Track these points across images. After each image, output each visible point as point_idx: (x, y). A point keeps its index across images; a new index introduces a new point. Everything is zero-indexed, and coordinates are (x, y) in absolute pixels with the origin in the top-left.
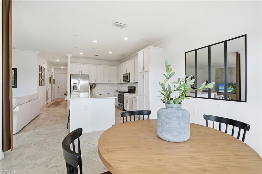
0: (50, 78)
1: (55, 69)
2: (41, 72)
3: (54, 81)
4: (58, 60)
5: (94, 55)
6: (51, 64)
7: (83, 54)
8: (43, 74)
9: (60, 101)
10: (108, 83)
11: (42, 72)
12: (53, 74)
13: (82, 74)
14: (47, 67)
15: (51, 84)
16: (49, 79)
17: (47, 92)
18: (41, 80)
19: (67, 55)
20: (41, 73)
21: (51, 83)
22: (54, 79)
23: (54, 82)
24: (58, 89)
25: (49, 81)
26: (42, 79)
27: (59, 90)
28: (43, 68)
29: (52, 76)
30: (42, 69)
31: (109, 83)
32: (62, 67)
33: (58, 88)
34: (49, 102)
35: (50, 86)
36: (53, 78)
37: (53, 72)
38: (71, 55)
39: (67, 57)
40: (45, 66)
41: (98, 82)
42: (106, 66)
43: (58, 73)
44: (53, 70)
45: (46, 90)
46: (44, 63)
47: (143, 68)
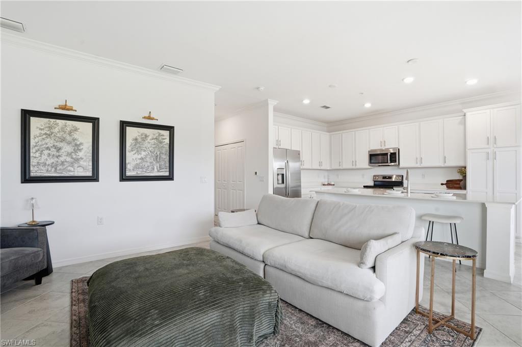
5: (323, 107)
10: (318, 168)
13: (281, 146)
41: (305, 166)
47: (492, 140)
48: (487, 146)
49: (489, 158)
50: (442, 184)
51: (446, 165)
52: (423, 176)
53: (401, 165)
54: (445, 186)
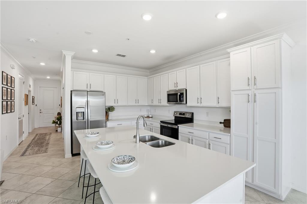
0: (27, 96)
1: (35, 80)
2: (7, 85)
3: (33, 99)
4: (43, 64)
5: (119, 55)
6: (27, 71)
7: (99, 51)
8: (11, 90)
9: (46, 134)
10: (134, 104)
11: (9, 85)
12: (31, 89)
13: (92, 89)
14: (19, 75)
15: (27, 106)
16: (24, 97)
17: (19, 121)
18: (7, 102)
19: (64, 52)
20: (6, 87)
21: (27, 104)
22: (32, 96)
23: (33, 102)
24: (40, 112)
25: (24, 102)
26: (9, 98)
27: (41, 114)
28: (11, 77)
29: (29, 91)
30: (9, 80)
31: (137, 104)
32: (48, 77)
33: (40, 110)
34: (24, 139)
35: (25, 109)
36: (32, 94)
37: (31, 84)
38: (73, 53)
39: (65, 57)
40: (16, 74)
41: (120, 104)
42: (132, 76)
43: (40, 87)
44: (31, 82)
45: (19, 118)
46: (13, 68)
47: (252, 82)
48: (248, 88)
49: (250, 100)
50: (221, 123)
51: (220, 105)
52: (207, 114)
53: (188, 104)
54: (223, 125)
